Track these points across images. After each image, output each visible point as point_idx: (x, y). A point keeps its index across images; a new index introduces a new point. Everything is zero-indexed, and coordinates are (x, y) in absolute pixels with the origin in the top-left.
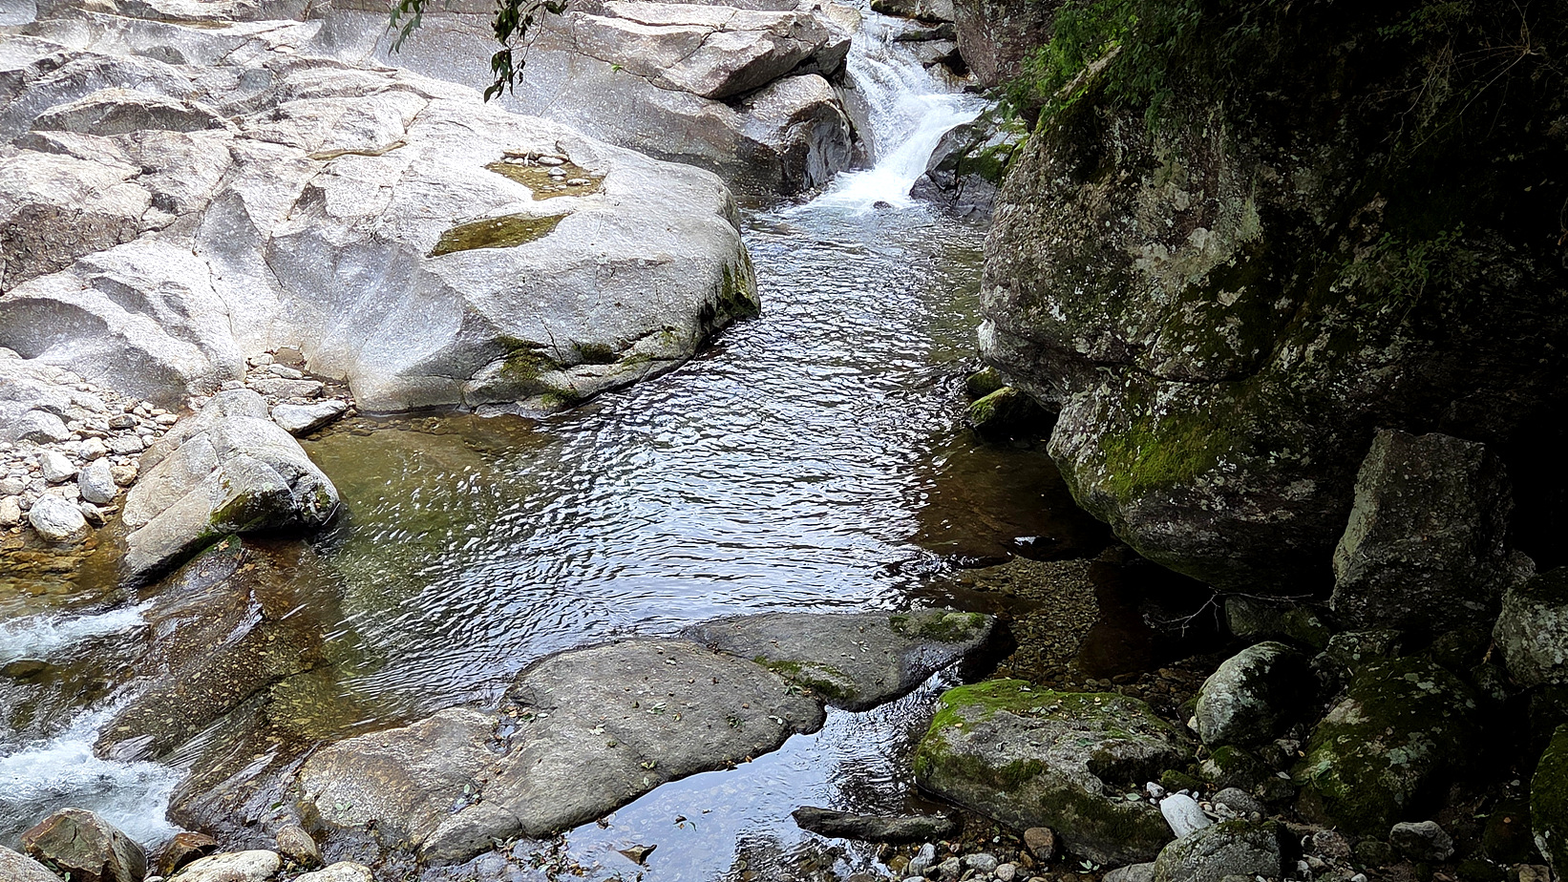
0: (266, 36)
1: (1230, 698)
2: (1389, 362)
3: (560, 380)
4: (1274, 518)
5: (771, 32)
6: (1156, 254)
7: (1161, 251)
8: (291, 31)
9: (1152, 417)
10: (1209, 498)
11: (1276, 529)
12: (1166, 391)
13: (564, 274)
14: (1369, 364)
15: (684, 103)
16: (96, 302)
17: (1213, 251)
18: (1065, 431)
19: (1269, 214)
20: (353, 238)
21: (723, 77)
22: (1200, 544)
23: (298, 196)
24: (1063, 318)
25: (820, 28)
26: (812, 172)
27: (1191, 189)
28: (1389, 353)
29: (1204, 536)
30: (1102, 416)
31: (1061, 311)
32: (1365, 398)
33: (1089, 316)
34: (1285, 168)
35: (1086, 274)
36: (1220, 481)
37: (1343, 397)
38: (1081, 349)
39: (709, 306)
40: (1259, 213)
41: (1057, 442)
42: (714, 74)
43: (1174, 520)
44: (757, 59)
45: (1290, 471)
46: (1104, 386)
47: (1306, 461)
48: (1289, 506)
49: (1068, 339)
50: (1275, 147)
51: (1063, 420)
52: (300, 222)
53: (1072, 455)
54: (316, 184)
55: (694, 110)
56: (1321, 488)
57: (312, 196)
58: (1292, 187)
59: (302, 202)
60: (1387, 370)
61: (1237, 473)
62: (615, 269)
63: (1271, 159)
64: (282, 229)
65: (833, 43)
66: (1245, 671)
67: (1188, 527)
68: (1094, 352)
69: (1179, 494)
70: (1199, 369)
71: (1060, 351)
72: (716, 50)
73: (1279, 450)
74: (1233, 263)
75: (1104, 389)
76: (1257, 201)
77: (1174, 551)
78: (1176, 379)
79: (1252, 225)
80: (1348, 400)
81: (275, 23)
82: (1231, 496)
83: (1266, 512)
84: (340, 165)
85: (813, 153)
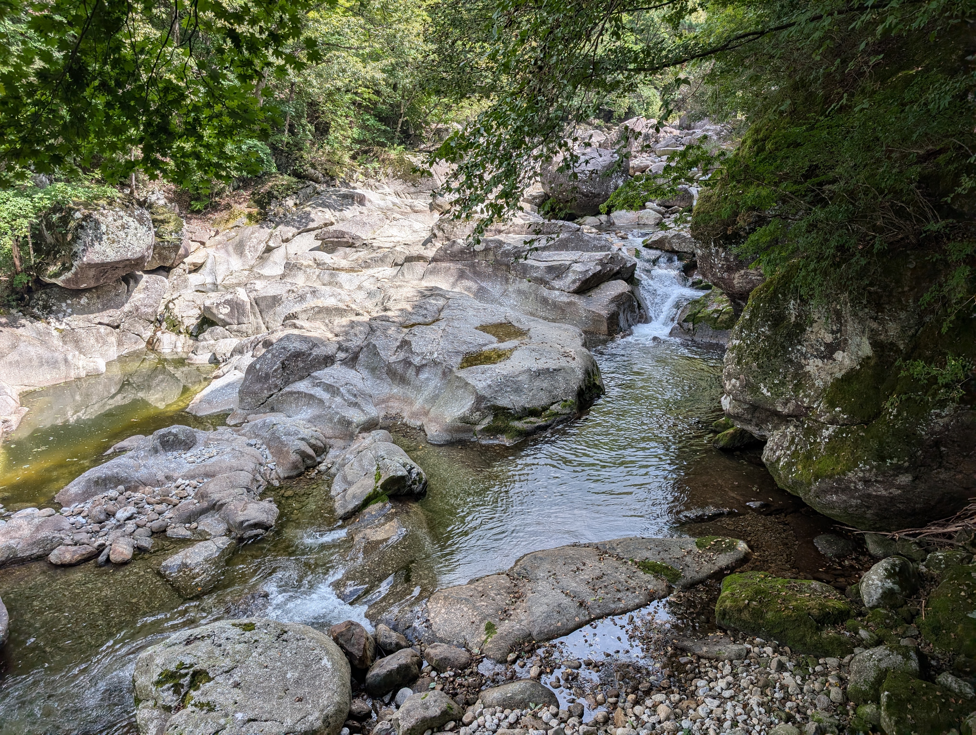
0: (376, 275)
1: (880, 584)
2: (947, 415)
3: (519, 425)
4: (891, 493)
5: (601, 262)
6: (816, 363)
7: (819, 362)
8: (386, 272)
9: (819, 443)
10: (855, 483)
11: (892, 499)
12: (827, 430)
13: (517, 376)
14: (936, 416)
15: (561, 295)
16: (319, 392)
17: (847, 362)
18: (772, 449)
19: (875, 344)
20: (424, 362)
21: (577, 284)
22: (851, 506)
23: (398, 344)
24: (769, 394)
25: (622, 258)
26: (621, 325)
27: (833, 332)
28: (946, 411)
29: (854, 502)
30: (792, 442)
31: (768, 391)
32: (935, 433)
33: (782, 393)
34: (882, 322)
35: (780, 373)
36: (861, 475)
37: (923, 433)
38: (779, 409)
39: (582, 389)
40: (870, 344)
41: (766, 455)
42: (574, 282)
43: (836, 493)
44: (594, 275)
45: (898, 470)
46: (792, 427)
47: (907, 464)
48: (899, 487)
49: (773, 404)
50: (877, 313)
51: (769, 444)
52: (402, 355)
53: (776, 461)
54: (406, 338)
55: (565, 299)
56: (916, 478)
57: (405, 344)
58: (886, 331)
59: (400, 347)
60: (946, 419)
61: (870, 470)
62: (539, 374)
63: (875, 319)
64: (393, 359)
65: (629, 265)
66: (886, 570)
67: (844, 498)
68: (786, 411)
69: (839, 481)
70: (845, 419)
71: (769, 410)
72: (574, 271)
73: (891, 459)
74: (858, 367)
75: (792, 428)
76: (869, 338)
77: (837, 510)
78: (832, 424)
79: (867, 350)
80: (926, 434)
81: (380, 269)
82: (866, 482)
83: (886, 490)
84: (416, 329)
85: (621, 315)
